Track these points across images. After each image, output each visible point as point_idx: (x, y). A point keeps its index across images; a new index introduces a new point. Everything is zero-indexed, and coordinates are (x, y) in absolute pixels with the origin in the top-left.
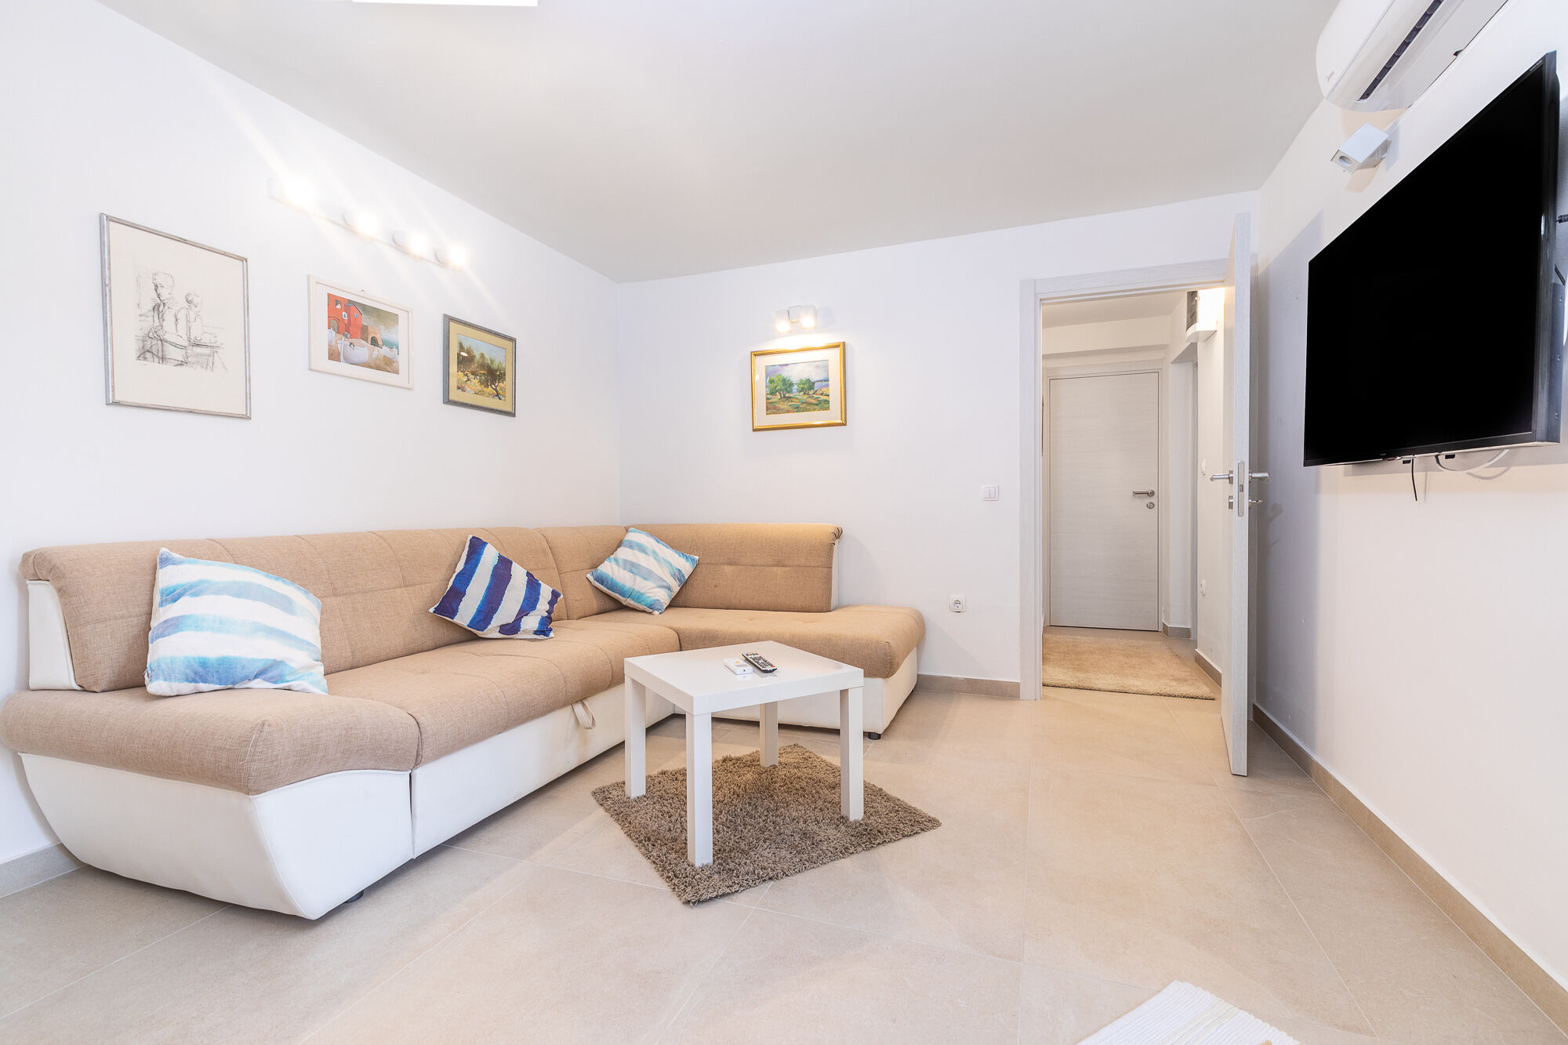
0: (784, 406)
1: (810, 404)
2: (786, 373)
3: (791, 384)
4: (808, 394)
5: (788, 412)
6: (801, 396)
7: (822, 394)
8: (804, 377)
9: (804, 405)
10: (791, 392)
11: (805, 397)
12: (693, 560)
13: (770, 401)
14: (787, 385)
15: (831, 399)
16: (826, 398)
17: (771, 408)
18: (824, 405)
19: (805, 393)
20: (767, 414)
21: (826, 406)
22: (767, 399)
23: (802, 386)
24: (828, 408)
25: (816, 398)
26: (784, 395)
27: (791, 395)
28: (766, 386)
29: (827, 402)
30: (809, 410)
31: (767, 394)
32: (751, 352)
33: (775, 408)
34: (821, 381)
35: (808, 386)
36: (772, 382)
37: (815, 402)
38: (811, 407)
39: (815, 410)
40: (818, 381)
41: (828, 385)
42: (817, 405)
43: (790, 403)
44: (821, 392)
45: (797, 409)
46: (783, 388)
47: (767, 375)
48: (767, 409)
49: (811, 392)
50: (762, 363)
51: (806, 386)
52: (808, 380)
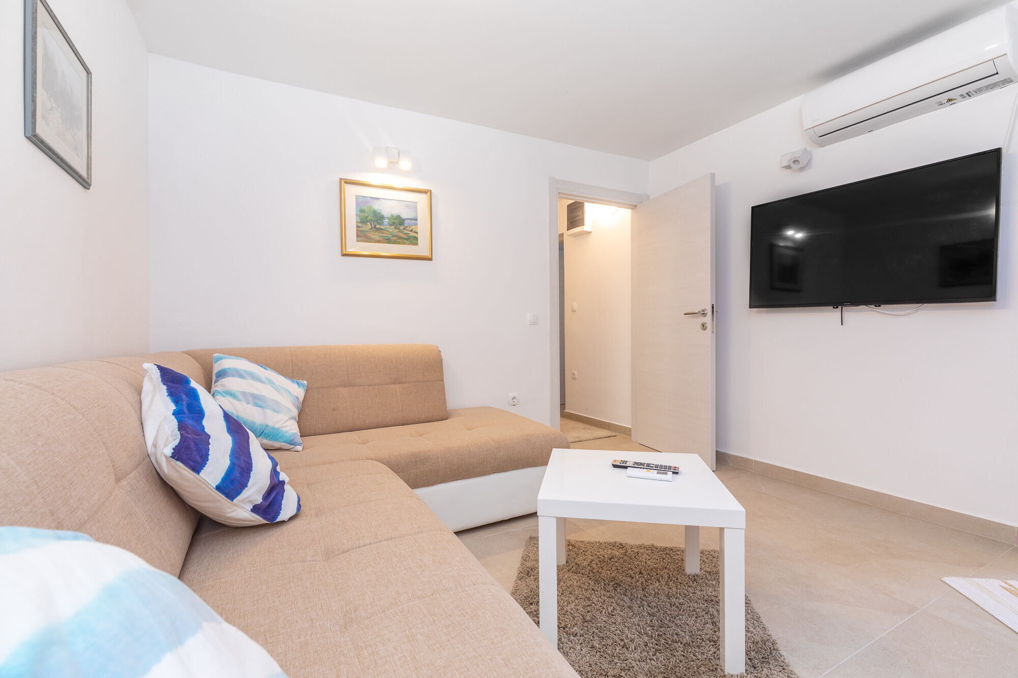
0: (376, 236)
1: (400, 238)
2: (376, 206)
3: (382, 217)
4: (399, 229)
5: (379, 242)
6: (391, 229)
7: (411, 231)
8: (396, 212)
9: (395, 238)
10: (382, 224)
11: (396, 231)
12: (303, 385)
13: (360, 229)
14: (378, 218)
15: (420, 236)
16: (414, 234)
17: (362, 236)
18: (413, 241)
19: (396, 228)
20: (357, 241)
21: (415, 241)
22: (358, 227)
23: (392, 220)
24: (416, 244)
25: (406, 234)
26: (375, 226)
27: (381, 227)
28: (356, 215)
29: (416, 238)
30: (399, 243)
31: (357, 222)
32: (341, 179)
33: (366, 236)
34: (411, 219)
35: (398, 222)
36: (362, 211)
37: (405, 237)
38: (401, 241)
39: (404, 243)
40: (407, 219)
41: (416, 224)
42: (407, 239)
43: (381, 234)
44: (410, 229)
45: (388, 241)
46: (373, 219)
47: (358, 204)
48: (358, 236)
49: (402, 228)
50: (351, 191)
51: (397, 221)
52: (399, 217)
